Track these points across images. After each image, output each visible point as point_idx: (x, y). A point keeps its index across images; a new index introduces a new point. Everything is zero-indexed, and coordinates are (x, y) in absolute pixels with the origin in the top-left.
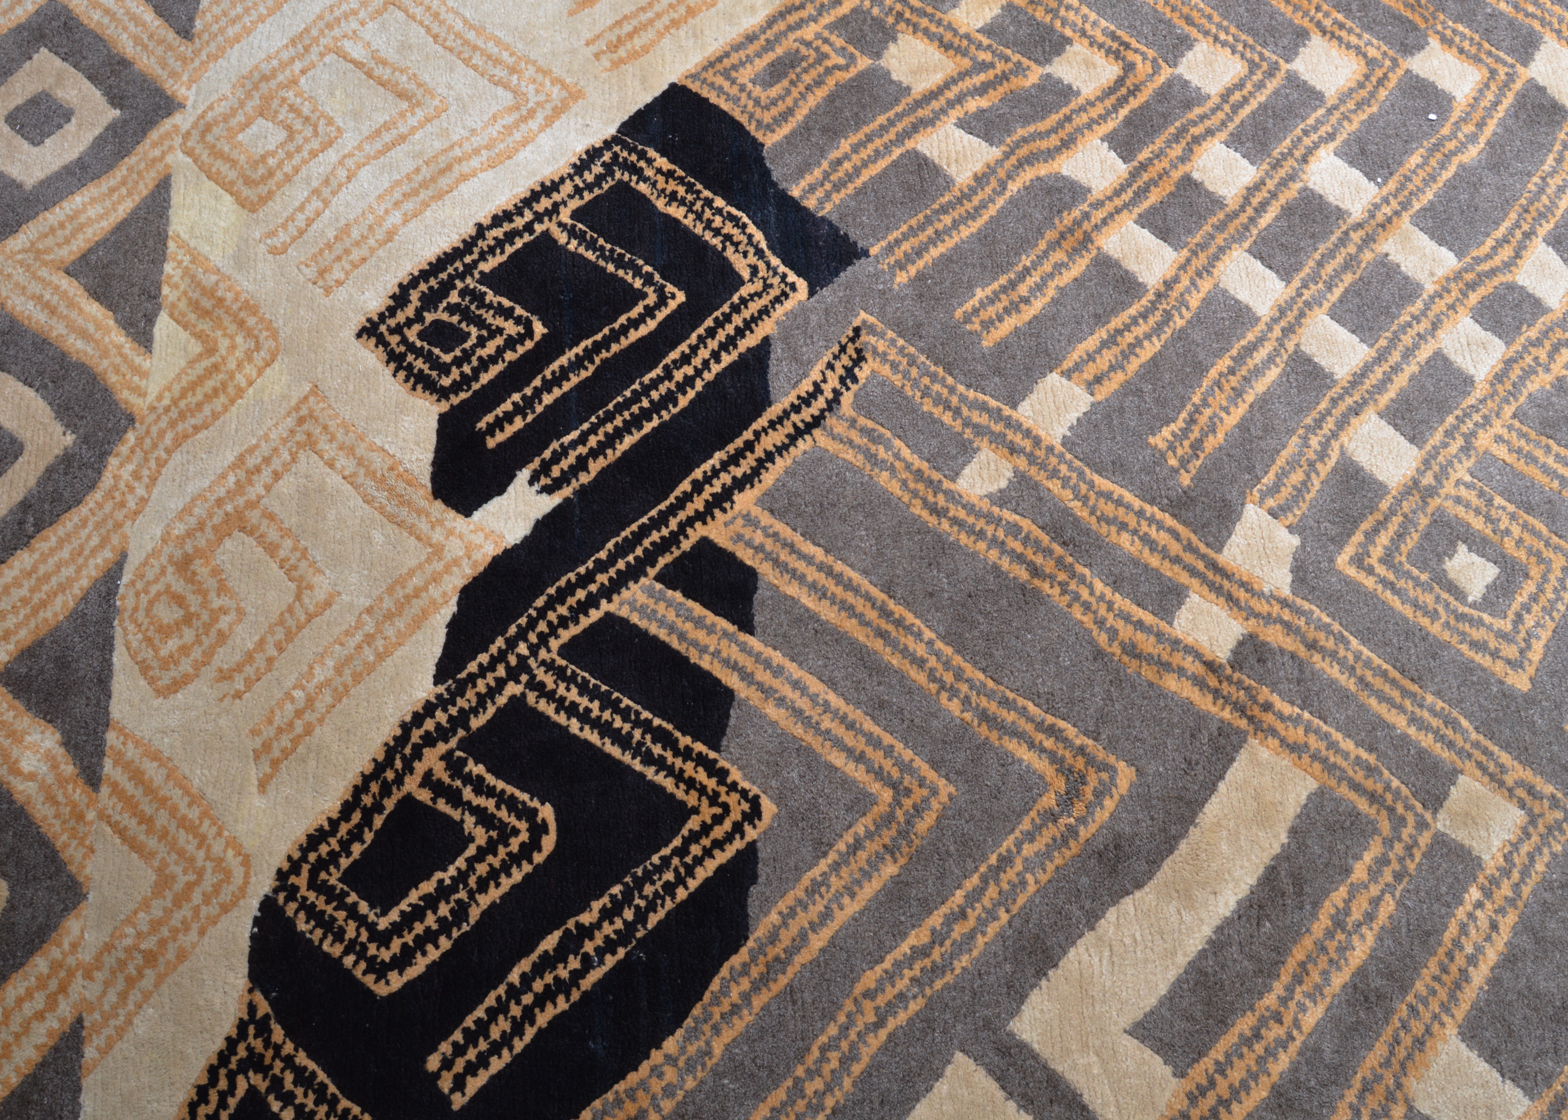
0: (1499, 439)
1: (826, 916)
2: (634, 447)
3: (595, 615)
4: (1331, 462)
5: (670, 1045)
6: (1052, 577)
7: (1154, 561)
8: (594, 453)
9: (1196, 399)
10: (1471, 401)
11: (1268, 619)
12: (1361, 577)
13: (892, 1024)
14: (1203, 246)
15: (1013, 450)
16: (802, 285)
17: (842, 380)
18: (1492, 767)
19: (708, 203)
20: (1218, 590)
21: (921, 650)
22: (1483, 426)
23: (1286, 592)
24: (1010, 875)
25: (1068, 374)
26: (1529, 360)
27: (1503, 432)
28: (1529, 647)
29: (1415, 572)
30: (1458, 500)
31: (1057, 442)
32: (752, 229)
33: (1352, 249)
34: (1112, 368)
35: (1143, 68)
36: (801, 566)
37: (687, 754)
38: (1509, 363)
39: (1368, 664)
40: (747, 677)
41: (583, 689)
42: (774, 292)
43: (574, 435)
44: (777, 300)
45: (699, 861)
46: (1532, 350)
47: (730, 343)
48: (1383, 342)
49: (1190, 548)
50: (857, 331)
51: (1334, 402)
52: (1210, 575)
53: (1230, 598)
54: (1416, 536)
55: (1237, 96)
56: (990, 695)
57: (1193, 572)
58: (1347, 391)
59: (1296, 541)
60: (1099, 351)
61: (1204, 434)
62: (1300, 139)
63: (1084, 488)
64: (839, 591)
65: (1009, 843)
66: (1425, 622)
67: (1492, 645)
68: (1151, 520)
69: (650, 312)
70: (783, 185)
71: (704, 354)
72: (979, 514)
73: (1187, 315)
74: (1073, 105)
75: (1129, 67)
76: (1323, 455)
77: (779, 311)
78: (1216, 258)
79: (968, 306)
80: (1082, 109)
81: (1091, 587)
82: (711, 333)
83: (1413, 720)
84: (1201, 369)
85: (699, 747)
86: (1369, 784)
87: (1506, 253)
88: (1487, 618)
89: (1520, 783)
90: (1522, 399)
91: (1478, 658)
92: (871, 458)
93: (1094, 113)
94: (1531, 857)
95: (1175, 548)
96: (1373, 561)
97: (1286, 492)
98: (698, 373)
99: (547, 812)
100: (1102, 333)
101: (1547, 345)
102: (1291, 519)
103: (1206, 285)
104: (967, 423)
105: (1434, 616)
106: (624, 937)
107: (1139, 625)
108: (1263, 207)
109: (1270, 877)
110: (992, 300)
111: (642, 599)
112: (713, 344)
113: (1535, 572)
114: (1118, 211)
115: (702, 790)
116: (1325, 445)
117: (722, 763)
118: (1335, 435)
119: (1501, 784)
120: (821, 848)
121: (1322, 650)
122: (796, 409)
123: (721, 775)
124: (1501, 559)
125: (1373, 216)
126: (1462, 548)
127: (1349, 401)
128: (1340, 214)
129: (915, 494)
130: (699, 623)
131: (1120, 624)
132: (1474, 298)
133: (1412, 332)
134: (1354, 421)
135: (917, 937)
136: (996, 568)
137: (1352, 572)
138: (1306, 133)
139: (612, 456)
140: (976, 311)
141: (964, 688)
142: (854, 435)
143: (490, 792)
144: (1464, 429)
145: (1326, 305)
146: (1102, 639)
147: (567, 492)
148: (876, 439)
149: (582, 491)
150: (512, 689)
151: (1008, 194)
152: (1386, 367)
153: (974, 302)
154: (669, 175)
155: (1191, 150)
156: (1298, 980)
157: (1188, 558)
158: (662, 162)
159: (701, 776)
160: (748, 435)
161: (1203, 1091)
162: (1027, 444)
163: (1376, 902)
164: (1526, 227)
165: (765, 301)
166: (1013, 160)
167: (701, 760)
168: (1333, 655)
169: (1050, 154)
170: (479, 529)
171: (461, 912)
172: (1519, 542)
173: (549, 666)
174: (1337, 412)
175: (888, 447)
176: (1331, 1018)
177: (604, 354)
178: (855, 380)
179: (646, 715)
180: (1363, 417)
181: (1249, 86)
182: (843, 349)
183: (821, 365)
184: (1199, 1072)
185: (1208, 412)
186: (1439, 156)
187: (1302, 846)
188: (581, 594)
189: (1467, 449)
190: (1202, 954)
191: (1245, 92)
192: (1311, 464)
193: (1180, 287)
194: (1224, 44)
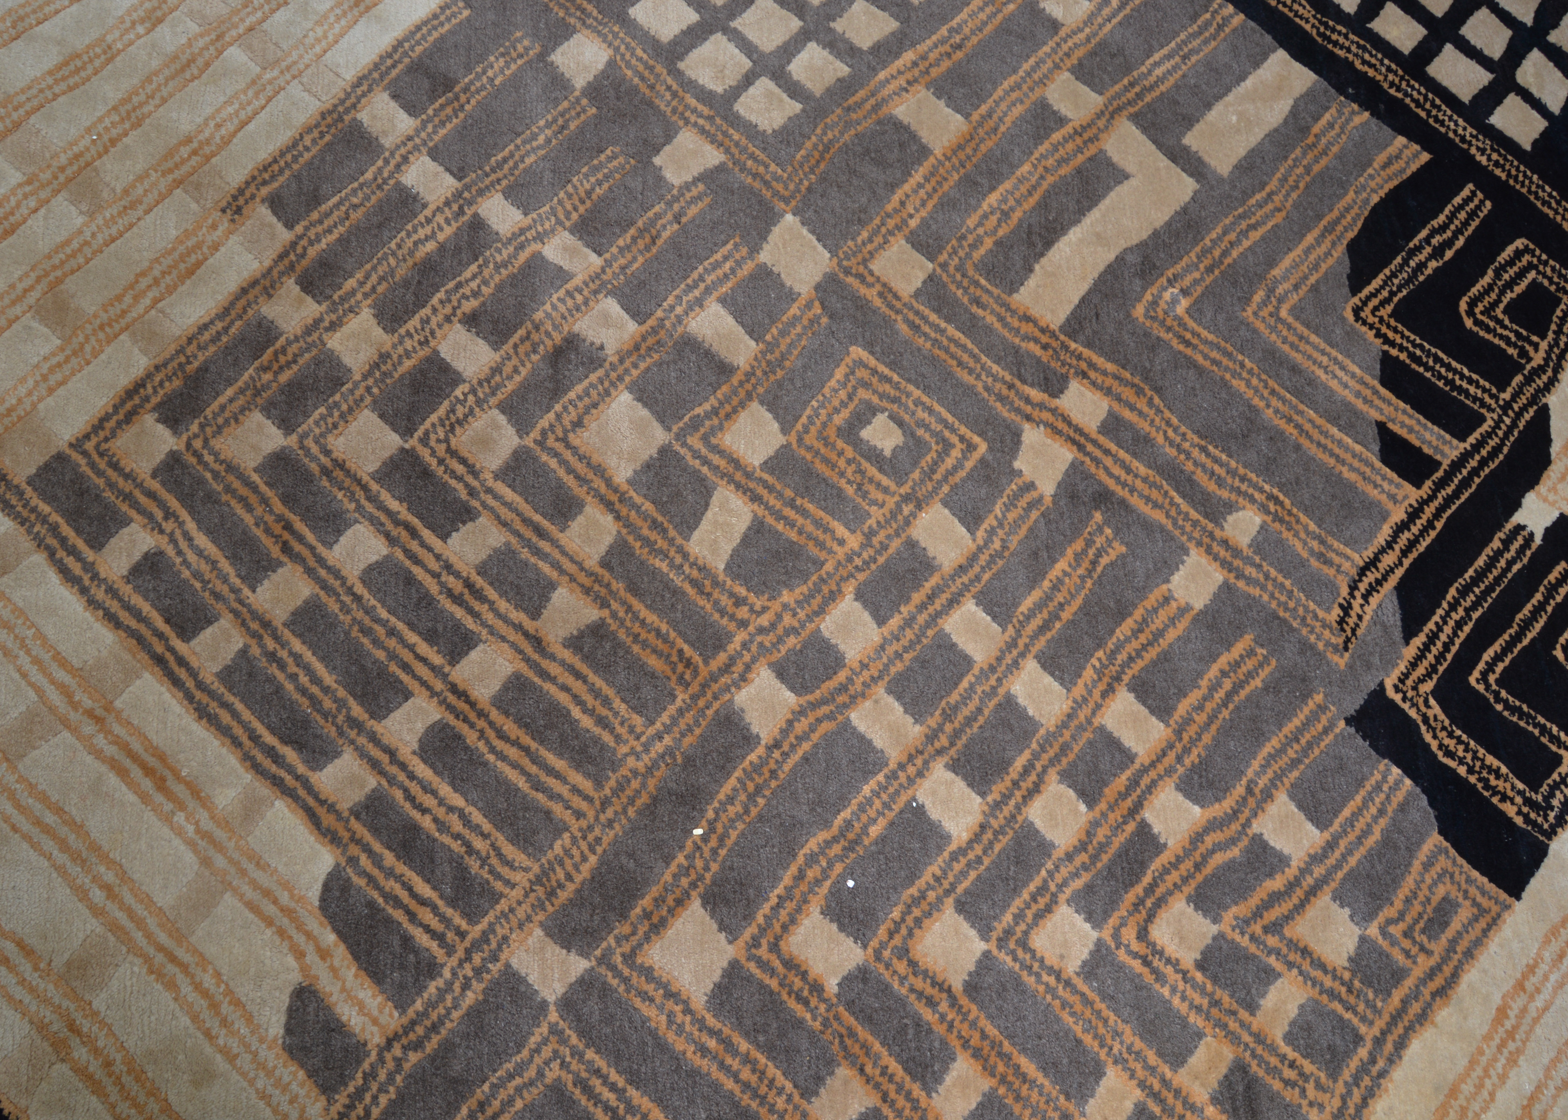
0: (842, 542)
1: (1308, 251)
2: (1475, 559)
3: (1472, 440)
4: (985, 526)
5: (1375, 199)
6: (1193, 445)
7: (1122, 454)
8: (1499, 553)
9: (1089, 584)
10: (861, 577)
11: (1041, 406)
12: (969, 434)
13: (1264, 194)
14: (1081, 728)
15: (1225, 543)
16: (1390, 693)
17: (1350, 606)
18: (890, 296)
19: (1471, 771)
20: (1078, 430)
21: (1274, 402)
22: (854, 553)
23: (1027, 426)
24: (1207, 262)
25: (1188, 608)
26: (802, 614)
27: (836, 547)
28: (847, 376)
29: (927, 436)
30: (886, 490)
31: (1193, 552)
32: (1434, 745)
33: (948, 728)
34: (1155, 610)
35: (1129, 934)
36: (1356, 464)
37: (1402, 348)
38: (821, 611)
39: (971, 371)
40: (1376, 392)
41: (1467, 393)
42: (1409, 682)
43: (1516, 568)
44: (1406, 675)
45: (1382, 287)
46: (796, 624)
47: (1433, 638)
48: (930, 633)
49: (1096, 461)
50: (1346, 649)
51: (978, 578)
52: (1082, 440)
53: (1069, 423)
54: (923, 463)
55: (1042, 902)
56: (1227, 369)
57: (1095, 442)
58: (966, 587)
59: (1017, 465)
60: (1166, 627)
61: (1084, 551)
62: (985, 852)
63: (1173, 513)
64: (1330, 445)
65: (1209, 280)
66: (925, 399)
67: (875, 380)
68: (1124, 485)
69: (1490, 667)
70: (1418, 790)
71: (1448, 630)
72: (1245, 494)
73: (1094, 661)
74: (1193, 884)
75: (1143, 934)
76: (992, 532)
77: (1402, 667)
78: (1070, 716)
79: (1267, 670)
80: (1185, 880)
81: (1166, 438)
82: (1446, 647)
83: (943, 331)
84: (1085, 609)
85: (1394, 352)
86: (979, 292)
87: (801, 726)
88: (875, 400)
89: (870, 286)
90: (814, 578)
91: (887, 371)
92: (1322, 542)
93: (1174, 877)
94: (870, 240)
95: (1108, 461)
96: (959, 446)
97: (1023, 503)
98: (1448, 614)
99: (1469, 323)
100: (1164, 643)
101: (780, 631)
102: (1020, 482)
103: (1079, 690)
104: (1259, 567)
105: (918, 403)
106: (1412, 253)
107: (1132, 408)
108: (1026, 771)
109: (1049, 244)
110: (1250, 675)
111: (1446, 449)
112: (1443, 637)
113: (831, 433)
114: (1153, 764)
115: (1388, 326)
116: (987, 542)
117: (1379, 341)
118: (980, 549)
119: (884, 285)
120: (1315, 289)
121: (1005, 382)
122: (1379, 582)
123: (1378, 335)
124: (856, 443)
125: (926, 763)
126: (887, 453)
127: (965, 579)
128: (954, 767)
129: (1290, 513)
130: (1411, 430)
131: (1146, 409)
132: (842, 676)
133: (905, 642)
134: (962, 561)
135: (1255, 235)
136: (1230, 456)
137: (976, 439)
138: (979, 860)
139: (1488, 551)
140: (1261, 665)
141: (1245, 375)
142: (1337, 560)
143: (1501, 337)
144: (871, 552)
145: (976, 671)
146: (1157, 400)
147: (1509, 526)
148: (1320, 556)
149: (1500, 527)
150: (1506, 396)
151: (1244, 782)
152: (931, 609)
153: (1264, 673)
154: (1504, 798)
155: (1088, 833)
156: (1034, 188)
157: (1098, 453)
158: (1510, 810)
159: (1391, 335)
160: (1407, 562)
161: (1091, 140)
162: (1216, 548)
163: (980, 224)
164: (776, 754)
165: (1415, 676)
166: (1242, 818)
167: (1392, 344)
168: (995, 378)
169: (1212, 826)
170: (1553, 504)
171: (1498, 275)
172: (841, 454)
173: (1490, 409)
174: (977, 569)
175: (1312, 552)
176: (1013, 167)
177: (1512, 631)
178: (1341, 606)
179: (1428, 375)
180: (955, 565)
181: (1029, 914)
182: (1354, 631)
183: (1367, 618)
184: (1091, 150)
185: (1081, 571)
186: (851, 836)
187: (1026, 259)
188: (1484, 452)
189: (871, 534)
190: (1089, 209)
191: (1035, 907)
192: (1001, 525)
193: (1102, 686)
194: (1051, 970)
